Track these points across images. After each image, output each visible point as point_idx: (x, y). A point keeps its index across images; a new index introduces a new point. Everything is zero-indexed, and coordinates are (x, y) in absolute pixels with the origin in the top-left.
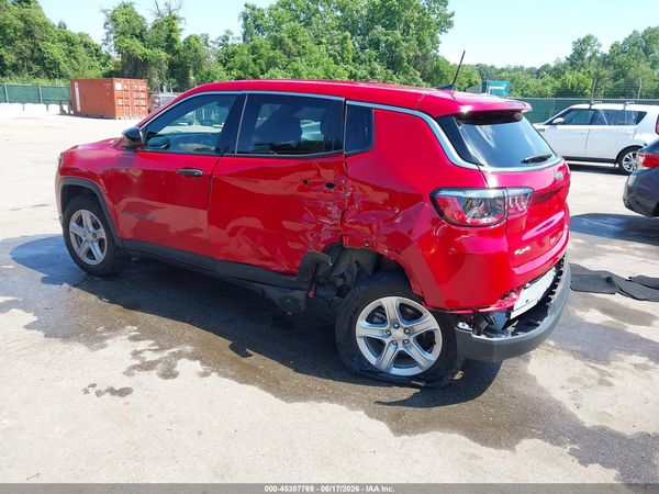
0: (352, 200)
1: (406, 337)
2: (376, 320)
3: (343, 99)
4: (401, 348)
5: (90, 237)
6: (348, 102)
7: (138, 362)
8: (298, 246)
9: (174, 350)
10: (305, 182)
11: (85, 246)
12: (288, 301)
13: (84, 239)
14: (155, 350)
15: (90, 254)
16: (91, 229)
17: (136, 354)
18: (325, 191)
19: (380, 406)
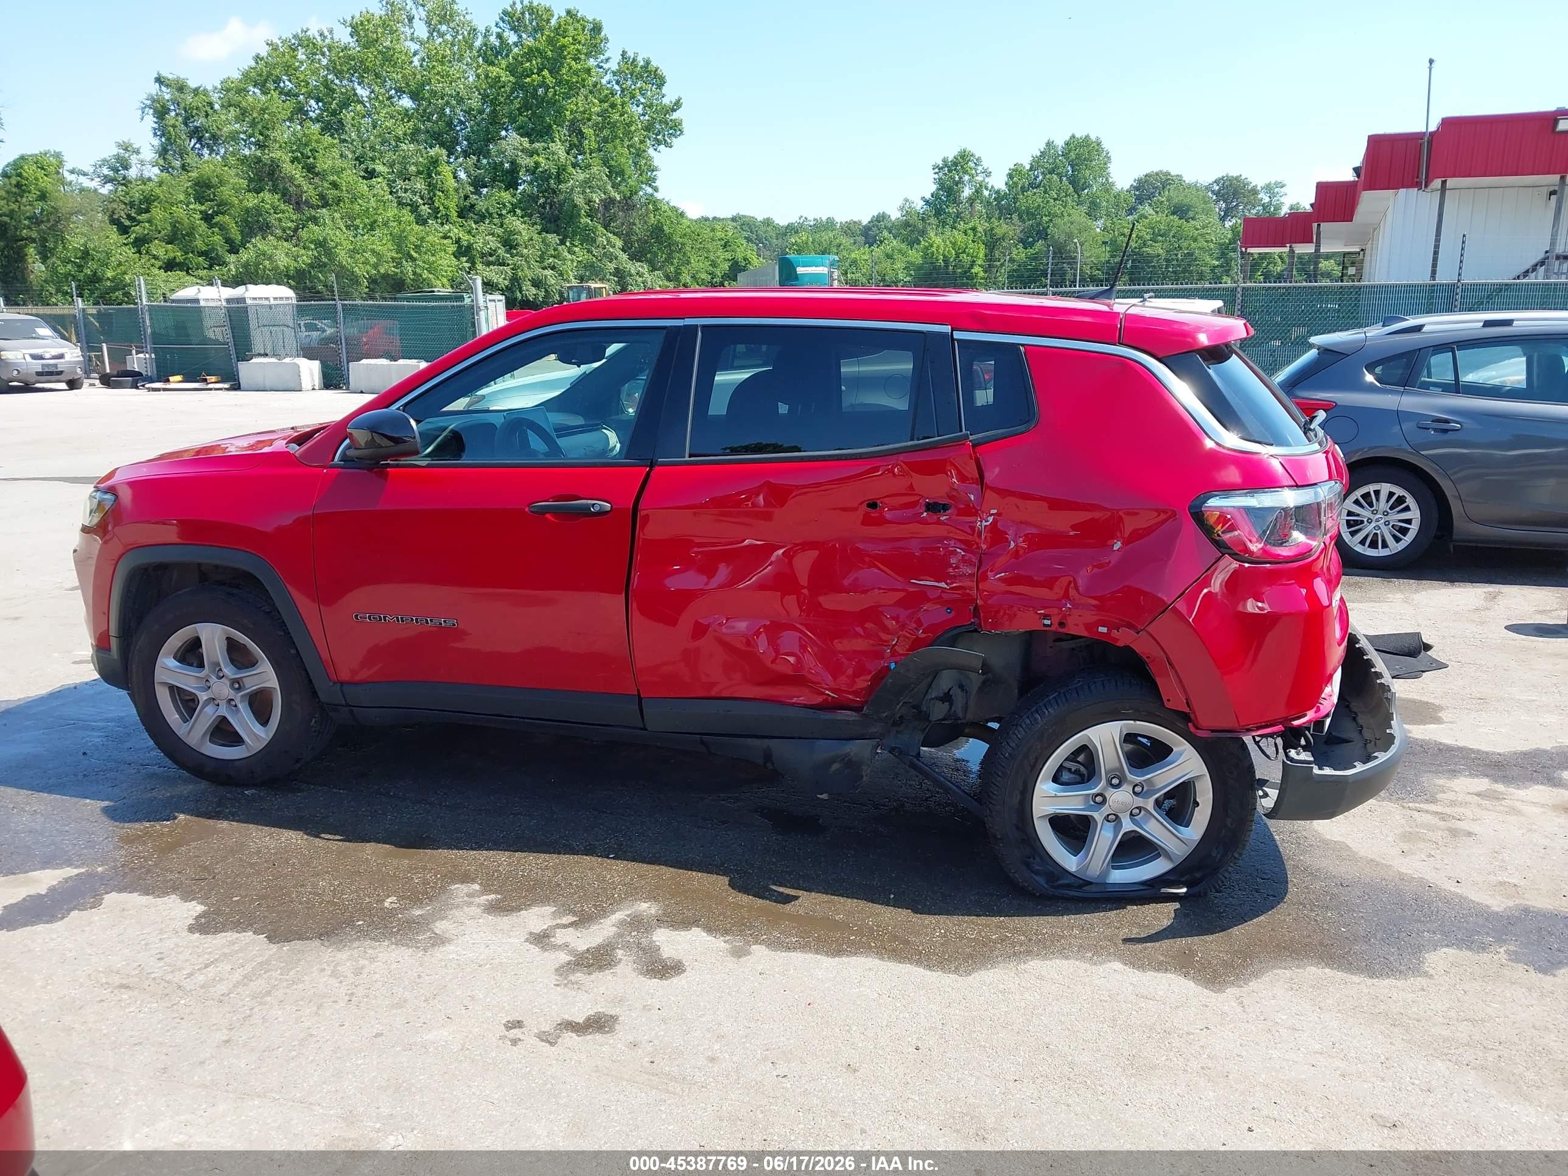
0: (997, 535)
1: (1139, 801)
2: (1066, 776)
3: (947, 329)
4: (1127, 826)
5: (223, 689)
6: (958, 335)
7: (563, 957)
8: (860, 644)
9: (619, 916)
10: (873, 505)
11: (207, 717)
12: (836, 766)
13: (203, 697)
14: (572, 924)
15: (223, 732)
16: (228, 671)
17: (541, 939)
18: (924, 522)
19: (1140, 946)
